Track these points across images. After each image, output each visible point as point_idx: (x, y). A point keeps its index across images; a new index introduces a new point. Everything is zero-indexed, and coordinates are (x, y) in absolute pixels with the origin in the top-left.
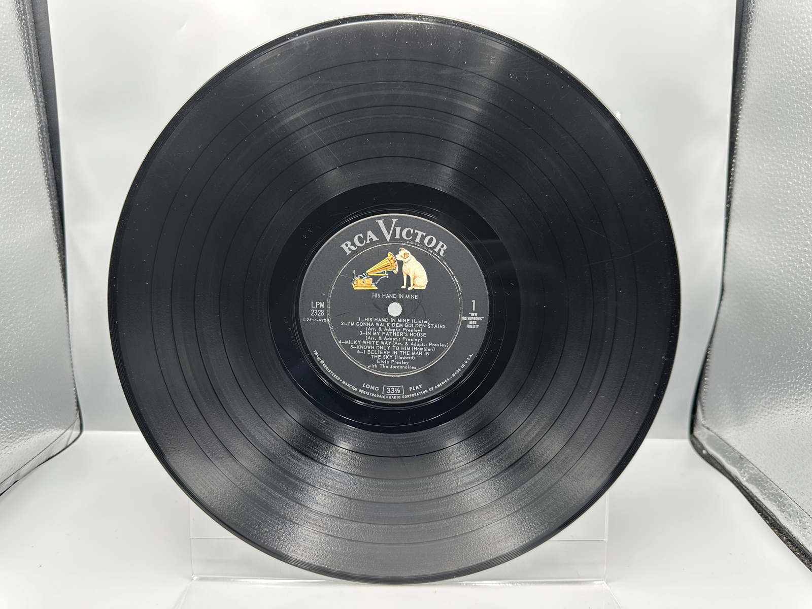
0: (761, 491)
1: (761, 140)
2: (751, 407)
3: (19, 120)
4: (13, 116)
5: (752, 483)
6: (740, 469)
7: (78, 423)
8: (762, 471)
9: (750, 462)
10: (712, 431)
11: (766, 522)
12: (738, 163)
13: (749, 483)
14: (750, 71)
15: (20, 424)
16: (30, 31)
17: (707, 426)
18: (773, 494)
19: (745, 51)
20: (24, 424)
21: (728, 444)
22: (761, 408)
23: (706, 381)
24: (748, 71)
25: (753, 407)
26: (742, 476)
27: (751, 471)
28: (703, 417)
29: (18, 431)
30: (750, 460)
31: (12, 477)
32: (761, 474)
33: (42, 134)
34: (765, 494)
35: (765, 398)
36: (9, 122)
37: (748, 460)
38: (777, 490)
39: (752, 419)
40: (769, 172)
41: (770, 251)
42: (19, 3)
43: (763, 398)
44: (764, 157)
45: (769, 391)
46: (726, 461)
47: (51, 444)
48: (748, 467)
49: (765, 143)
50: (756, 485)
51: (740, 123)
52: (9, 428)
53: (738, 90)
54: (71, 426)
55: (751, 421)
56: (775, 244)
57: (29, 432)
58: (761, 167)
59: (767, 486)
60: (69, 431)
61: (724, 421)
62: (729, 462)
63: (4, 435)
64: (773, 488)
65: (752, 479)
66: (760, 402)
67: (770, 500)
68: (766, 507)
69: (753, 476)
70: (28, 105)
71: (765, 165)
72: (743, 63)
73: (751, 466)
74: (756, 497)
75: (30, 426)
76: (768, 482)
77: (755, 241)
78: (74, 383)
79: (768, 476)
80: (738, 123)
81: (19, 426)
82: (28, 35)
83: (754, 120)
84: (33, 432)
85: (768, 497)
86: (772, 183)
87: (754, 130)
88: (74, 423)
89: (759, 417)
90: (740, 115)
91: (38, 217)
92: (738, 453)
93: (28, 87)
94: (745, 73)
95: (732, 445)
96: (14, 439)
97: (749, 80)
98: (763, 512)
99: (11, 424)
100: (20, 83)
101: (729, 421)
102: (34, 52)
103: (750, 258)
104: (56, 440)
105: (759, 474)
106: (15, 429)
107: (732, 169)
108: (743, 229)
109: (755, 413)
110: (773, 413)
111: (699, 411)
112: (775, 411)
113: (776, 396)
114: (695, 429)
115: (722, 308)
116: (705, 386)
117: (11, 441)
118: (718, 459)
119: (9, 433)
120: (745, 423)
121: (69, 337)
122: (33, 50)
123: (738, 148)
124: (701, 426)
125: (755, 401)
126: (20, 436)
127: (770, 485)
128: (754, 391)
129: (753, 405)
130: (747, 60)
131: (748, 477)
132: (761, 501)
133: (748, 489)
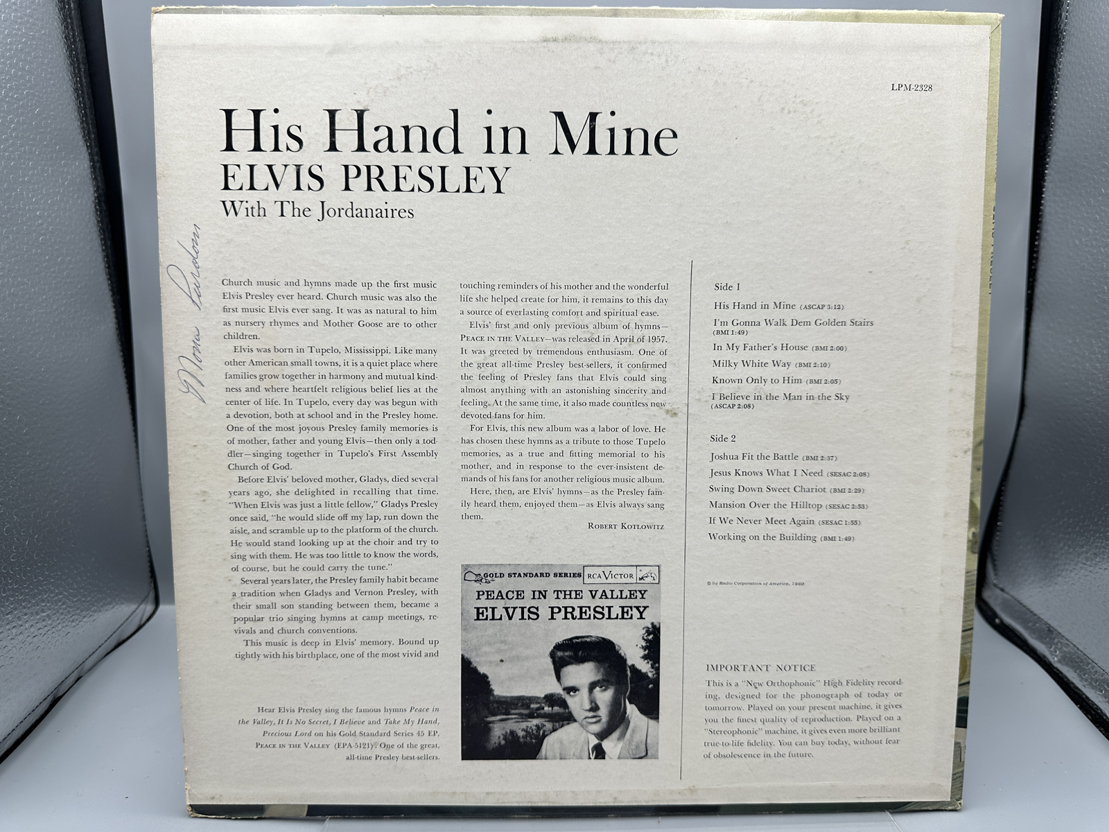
0: (1080, 676)
1: (1078, 205)
2: (1065, 564)
3: (71, 189)
4: (64, 184)
5: (1067, 664)
6: (1049, 644)
7: (152, 595)
8: (1081, 649)
9: (1063, 636)
10: (1008, 593)
11: (1088, 717)
12: (1044, 235)
13: (1062, 665)
14: (1061, 111)
16: (81, 66)
17: (1001, 586)
18: (1096, 681)
19: (1053, 84)
20: (88, 602)
21: (1031, 612)
22: (1080, 565)
23: (999, 526)
24: (1059, 111)
25: (1069, 564)
26: (1052, 655)
27: (1065, 649)
28: (996, 575)
29: (81, 611)
30: (1063, 634)
31: (75, 673)
32: (1080, 652)
33: (100, 206)
34: (1086, 680)
35: (1087, 552)
36: (59, 192)
37: (1060, 633)
38: (1102, 675)
39: (1067, 580)
40: (1090, 249)
41: (1093, 357)
42: (68, 28)
43: (1082, 552)
44: (1083, 228)
45: (1092, 543)
46: (1030, 635)
47: (122, 625)
48: (1061, 643)
49: (1083, 209)
50: (1072, 668)
51: (1047, 181)
52: (71, 607)
53: (1043, 136)
54: (144, 600)
55: (1065, 582)
56: (1099, 347)
57: (95, 611)
58: (1077, 242)
59: (1089, 669)
60: (142, 606)
61: (1026, 580)
62: (1033, 636)
63: (64, 618)
64: (1096, 672)
65: (1065, 659)
66: (1079, 557)
67: (1093, 689)
68: (1087, 697)
69: (1068, 656)
70: (82, 167)
71: (1083, 240)
72: (1051, 99)
73: (1064, 641)
74: (1073, 683)
75: (96, 604)
76: (1089, 664)
77: (1070, 342)
78: (148, 542)
79: (1089, 656)
80: (1044, 181)
81: (82, 605)
82: (79, 71)
83: (1067, 178)
84: (100, 611)
85: (1090, 684)
86: (1095, 265)
87: (1067, 192)
88: (148, 595)
89: (1078, 576)
90: (1046, 170)
91: (98, 319)
92: (1046, 623)
93: (81, 143)
94: (1054, 113)
95: (1037, 612)
96: (77, 622)
97: (1060, 123)
98: (1084, 703)
99: (73, 602)
100: (72, 137)
101: (1034, 581)
102: (87, 94)
103: (1063, 364)
104: (127, 619)
105: (1076, 652)
106: (78, 609)
107: (1036, 243)
108: (1051, 325)
109: (1071, 571)
110: (1096, 573)
111: (990, 566)
112: (1101, 570)
113: (1101, 551)
114: (983, 589)
115: (1022, 429)
116: (997, 533)
117: (73, 624)
118: (1018, 632)
119: (71, 615)
120: (1056, 583)
121: (140, 479)
122: (85, 91)
123: (1044, 214)
124: (992, 587)
125: (1072, 556)
126: (84, 617)
127: (1093, 667)
128: (1069, 542)
129: (1068, 561)
130: (1056, 96)
131: (1061, 656)
132: (1080, 690)
133: (1061, 673)
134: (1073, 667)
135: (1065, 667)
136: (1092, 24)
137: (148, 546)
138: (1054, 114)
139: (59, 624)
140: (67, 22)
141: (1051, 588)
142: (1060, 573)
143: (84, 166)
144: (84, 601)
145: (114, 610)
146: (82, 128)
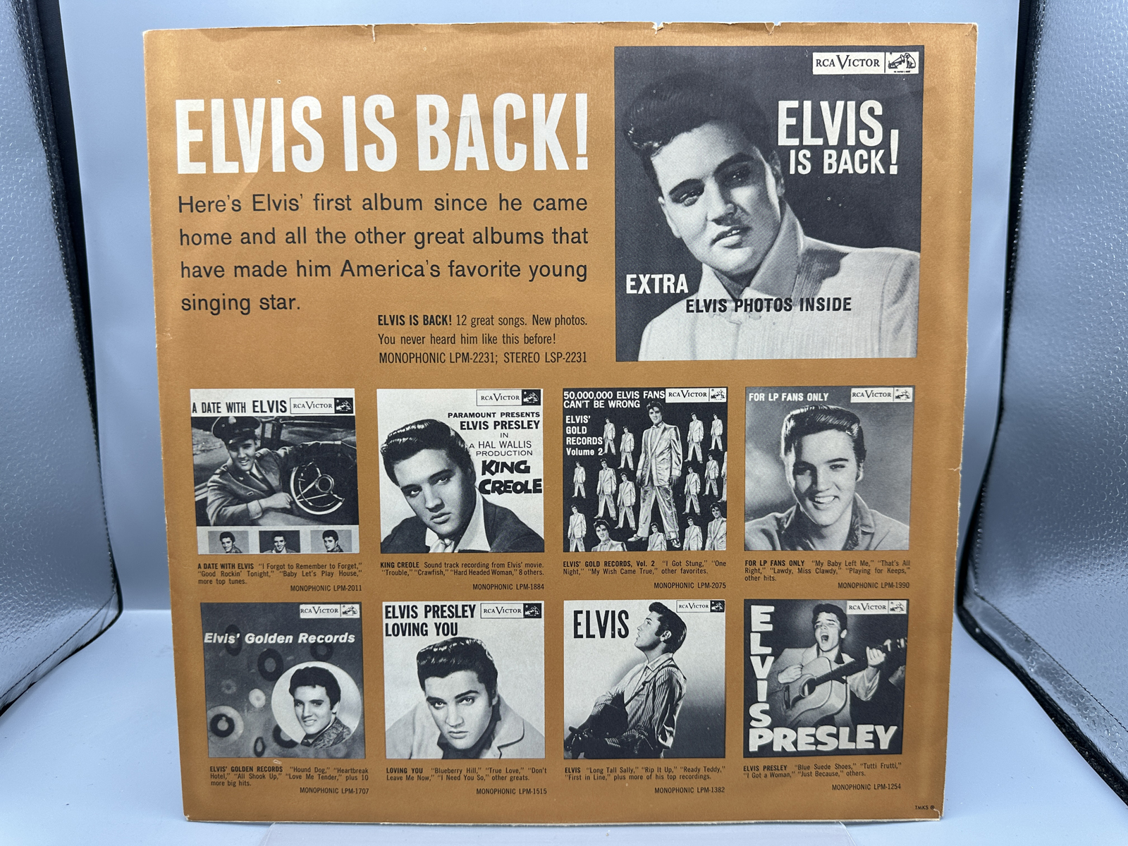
0: (1055, 688)
1: (1055, 202)
2: (1040, 572)
3: (26, 186)
4: (17, 181)
5: (1043, 676)
6: (1027, 655)
7: (115, 599)
8: (1057, 660)
9: (1040, 647)
10: (988, 602)
11: (1062, 731)
12: (1022, 233)
13: (1038, 676)
14: (1039, 105)
16: (38, 61)
17: (981, 595)
18: (1071, 693)
19: (1032, 78)
20: (41, 606)
21: (1010, 621)
22: (1055, 573)
23: (979, 533)
24: (1036, 105)
25: (1044, 572)
26: (1029, 666)
27: (1041, 659)
28: (977, 583)
29: (33, 616)
30: (1039, 644)
31: (27, 679)
32: (1056, 663)
33: (58, 204)
34: (1061, 692)
35: (1061, 561)
36: (12, 190)
37: (1037, 644)
38: (1077, 687)
39: (1043, 589)
40: (1065, 248)
41: (1067, 358)
42: (22, 23)
43: (1057, 560)
44: (1059, 227)
45: (1066, 551)
46: (1008, 645)
47: (79, 630)
48: (1038, 653)
49: (1059, 207)
51: (1026, 177)
52: (22, 612)
53: (1022, 132)
54: (106, 604)
55: (1042, 591)
56: (1073, 349)
57: (49, 616)
58: (1053, 240)
59: (1064, 681)
60: (104, 611)
61: (1004, 589)
62: (1011, 646)
63: (14, 623)
64: (1071, 683)
65: (1041, 671)
66: (1053, 566)
67: (1067, 700)
68: (1061, 710)
69: (1044, 667)
70: (37, 164)
71: (1059, 238)
72: (1030, 94)
73: (1041, 652)
74: (1048, 695)
75: (49, 609)
76: (1064, 675)
77: (1046, 343)
78: (110, 546)
79: (1064, 667)
80: (1023, 178)
81: (34, 610)
82: (35, 67)
83: (1044, 174)
84: (54, 616)
85: (1065, 696)
86: (1070, 264)
87: (1044, 189)
88: (110, 600)
89: (1052, 585)
90: (1025, 166)
91: (54, 319)
92: (1024, 633)
93: (37, 139)
94: (1031, 107)
95: (1015, 621)
96: (28, 627)
97: (1037, 118)
98: (1059, 716)
99: (24, 607)
100: (26, 134)
101: (1012, 589)
102: (44, 90)
103: (1039, 366)
104: (85, 625)
105: (1052, 663)
106: (29, 614)
107: (1015, 242)
108: (1029, 326)
109: (1046, 580)
110: (1070, 582)
111: (971, 574)
112: (1074, 579)
113: (1074, 559)
114: (964, 598)
115: (1001, 434)
116: (978, 540)
117: (24, 629)
118: (996, 641)
119: (22, 620)
120: (1033, 592)
121: (101, 482)
122: (42, 87)
123: (1023, 212)
124: (974, 596)
125: (1047, 564)
126: (36, 622)
127: (1068, 679)
128: (1045, 550)
129: (1043, 570)
130: (1034, 90)
131: (1037, 667)
132: (1055, 702)
133: (1037, 684)
134: (1048, 679)
135: (1041, 678)
136: (1067, 15)
137: (111, 551)
138: (1031, 109)
139: (8, 629)
141: (1028, 598)
142: (1036, 581)
143: (40, 164)
144: (36, 606)
145: (71, 615)
146: (37, 125)
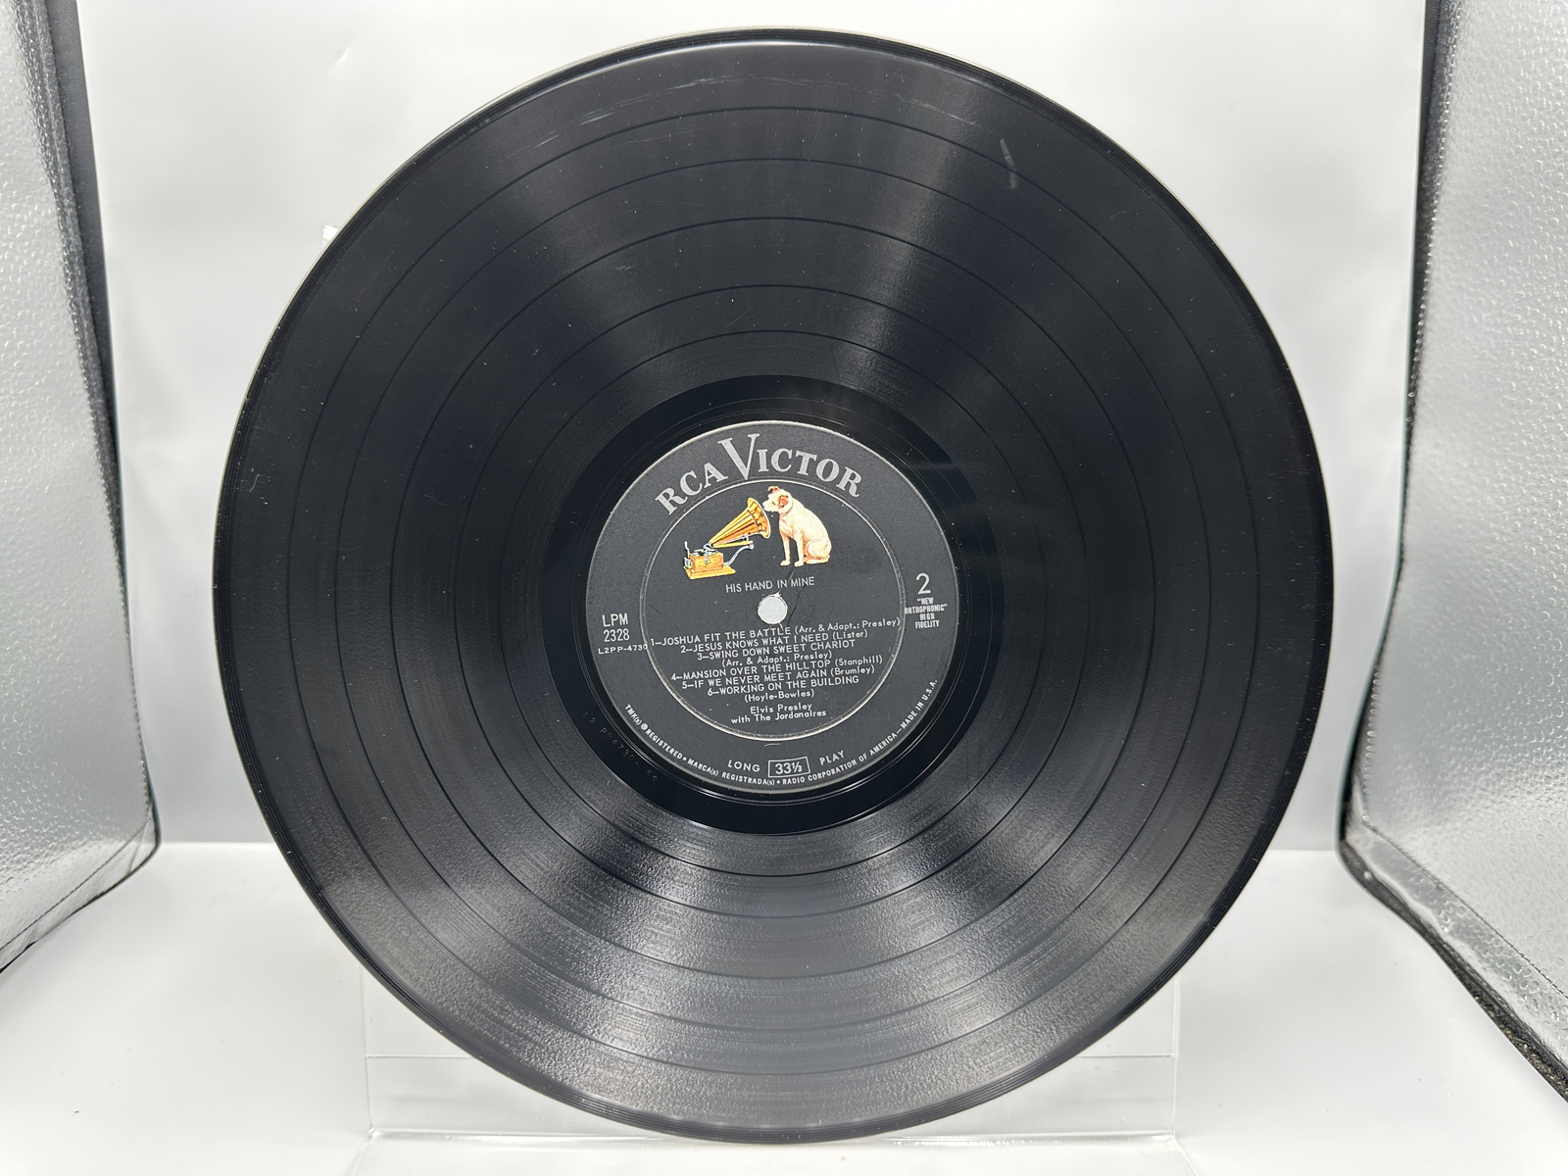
0: (1479, 954)
1: (1477, 266)
2: (1458, 791)
3: (26, 244)
4: (15, 236)
5: (1461, 938)
6: (1438, 909)
7: (150, 827)
8: (1481, 914)
9: (1457, 897)
10: (1382, 835)
11: (1489, 1015)
12: (1431, 311)
13: (1455, 938)
14: (1454, 129)
15: (37, 834)
16: (45, 69)
17: (1372, 824)
18: (1502, 961)
19: (1443, 91)
20: (43, 834)
21: (1414, 862)
22: (1479, 791)
23: (1369, 737)
24: (1451, 130)
25: (1463, 790)
26: (1441, 924)
27: (1459, 915)
28: (1365, 808)
29: (32, 848)
30: (1456, 893)
31: (23, 936)
32: (1479, 920)
33: (72, 270)
34: (1487, 960)
35: (1487, 773)
37: (1452, 892)
38: (1510, 953)
39: (1461, 814)
40: (1493, 329)
41: (1496, 486)
42: (23, 14)
43: (1482, 772)
44: (1483, 300)
45: (1494, 759)
46: (1411, 895)
47: (99, 869)
48: (1454, 906)
49: (1484, 272)
50: (1469, 943)
51: (1435, 232)
52: (16, 842)
53: (1430, 168)
54: (137, 835)
55: (1459, 817)
56: (1504, 471)
57: (54, 849)
58: (1475, 320)
59: (1492, 945)
60: (133, 844)
61: (1406, 816)
62: (1417, 897)
63: (5, 857)
64: (1502, 948)
65: (1462, 931)
66: (1476, 781)
67: (1496, 972)
68: (1488, 986)
69: (1463, 925)
70: (43, 213)
71: (1484, 316)
72: (1441, 114)
73: (1459, 904)
74: (1469, 965)
75: (56, 838)
76: (1492, 936)
77: (1465, 465)
78: (142, 752)
79: (1492, 925)
80: (1431, 233)
81: (34, 839)
82: (42, 77)
83: (1462, 227)
84: (62, 849)
85: (1493, 966)
86: (1499, 352)
87: (1462, 247)
88: (142, 828)
89: (1475, 809)
90: (1434, 216)
91: (65, 430)
92: (1434, 878)
93: (43, 178)
94: (1444, 134)
95: (1422, 862)
96: (25, 864)
97: (1452, 148)
98: (1484, 994)
99: (19, 834)
100: (27, 170)
101: (1416, 816)
102: (54, 109)
103: (1455, 497)
104: (107, 862)
105: (1474, 920)
106: (27, 844)
107: (1420, 323)
108: (1440, 442)
109: (1467, 801)
110: (1501, 802)
111: (1358, 797)
112: (1506, 799)
113: (1507, 770)
114: (1347, 829)
115: (1401, 595)
116: (1368, 748)
117: (19, 867)
118: (1395, 891)
119: (16, 853)
120: (1447, 820)
121: (131, 662)
122: (51, 105)
123: (1431, 281)
124: (1362, 826)
125: (1467, 778)
126: (37, 856)
127: (1497, 942)
128: (1464, 759)
129: (1462, 787)
130: (1448, 108)
131: (1453, 926)
132: (1478, 975)
133: (1453, 950)
134: (1469, 941)
135: (1458, 941)
137: (144, 758)
140: (22, 7)
141: (1440, 828)
142: (1452, 803)
143: (46, 212)
145: (86, 847)
